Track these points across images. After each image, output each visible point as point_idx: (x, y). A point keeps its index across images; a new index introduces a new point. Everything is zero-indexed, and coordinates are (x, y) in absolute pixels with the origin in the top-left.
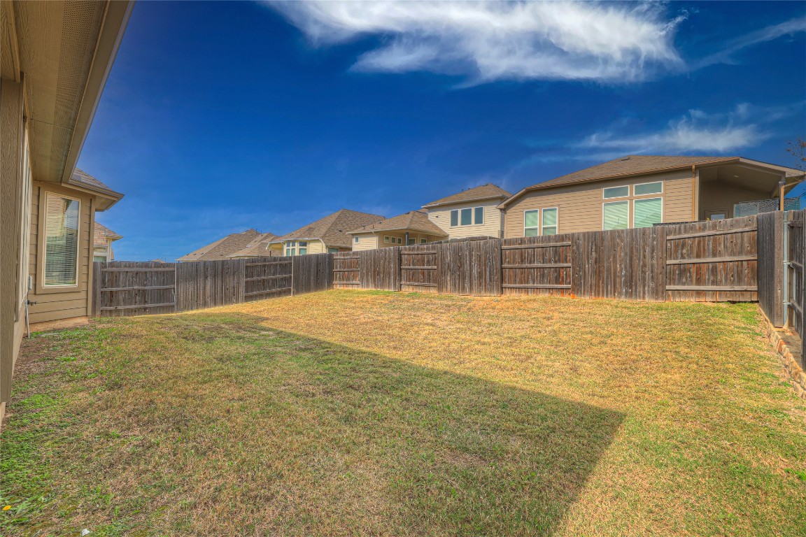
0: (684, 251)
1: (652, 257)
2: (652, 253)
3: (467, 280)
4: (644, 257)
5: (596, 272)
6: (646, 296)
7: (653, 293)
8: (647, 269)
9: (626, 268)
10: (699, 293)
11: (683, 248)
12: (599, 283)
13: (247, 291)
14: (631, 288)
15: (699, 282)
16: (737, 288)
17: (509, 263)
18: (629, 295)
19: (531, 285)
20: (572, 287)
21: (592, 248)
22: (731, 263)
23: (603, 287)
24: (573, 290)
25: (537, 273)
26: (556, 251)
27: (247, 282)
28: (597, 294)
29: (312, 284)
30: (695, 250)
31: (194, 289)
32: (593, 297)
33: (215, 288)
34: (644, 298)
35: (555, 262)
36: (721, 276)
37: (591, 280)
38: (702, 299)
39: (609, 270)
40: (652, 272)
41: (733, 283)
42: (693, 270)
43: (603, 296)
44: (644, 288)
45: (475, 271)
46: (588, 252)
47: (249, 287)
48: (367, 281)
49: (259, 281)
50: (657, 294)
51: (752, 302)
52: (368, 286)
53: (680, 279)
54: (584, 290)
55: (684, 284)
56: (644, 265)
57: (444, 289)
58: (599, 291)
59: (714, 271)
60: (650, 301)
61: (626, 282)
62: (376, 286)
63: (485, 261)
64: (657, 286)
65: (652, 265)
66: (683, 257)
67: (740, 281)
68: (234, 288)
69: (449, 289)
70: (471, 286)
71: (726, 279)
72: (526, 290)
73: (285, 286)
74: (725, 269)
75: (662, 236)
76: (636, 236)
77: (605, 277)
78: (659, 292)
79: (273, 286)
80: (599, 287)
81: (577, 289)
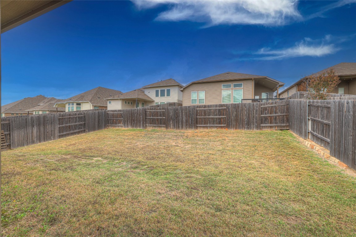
0: (266, 112)
1: (256, 114)
2: (256, 113)
3: (180, 123)
4: (253, 114)
5: (236, 119)
6: (254, 129)
7: (256, 127)
8: (254, 118)
9: (247, 118)
10: (271, 127)
11: (266, 111)
12: (237, 124)
13: (60, 132)
14: (249, 126)
15: (271, 123)
16: (282, 125)
17: (199, 116)
18: (248, 128)
19: (208, 125)
20: (226, 125)
21: (234, 110)
22: (281, 116)
23: (238, 126)
24: (227, 127)
25: (212, 120)
26: (219, 111)
27: (59, 128)
28: (236, 128)
29: (96, 127)
30: (270, 112)
31: (25, 134)
32: (235, 129)
33: (39, 132)
34: (253, 129)
35: (219, 115)
36: (278, 121)
37: (234, 123)
38: (272, 129)
39: (241, 118)
40: (256, 119)
41: (281, 123)
42: (269, 119)
43: (238, 129)
44: (253, 125)
45: (184, 120)
46: (233, 112)
47: (61, 130)
48: (128, 124)
49: (66, 127)
50: (258, 128)
51: (287, 130)
52: (128, 127)
53: (265, 122)
54: (231, 127)
55: (266, 124)
56: (253, 117)
57: (169, 128)
58: (237, 127)
59: (276, 119)
60: (256, 131)
61: (247, 123)
62: (133, 127)
63: (189, 115)
64: (258, 125)
65: (256, 117)
66: (266, 114)
67: (283, 123)
68: (52, 131)
69: (171, 128)
70: (182, 126)
71: (279, 122)
72: (207, 127)
73: (81, 128)
74: (279, 118)
75: (260, 106)
76: (251, 106)
77: (239, 122)
78: (259, 127)
79: (75, 129)
80: (237, 125)
81: (228, 126)
